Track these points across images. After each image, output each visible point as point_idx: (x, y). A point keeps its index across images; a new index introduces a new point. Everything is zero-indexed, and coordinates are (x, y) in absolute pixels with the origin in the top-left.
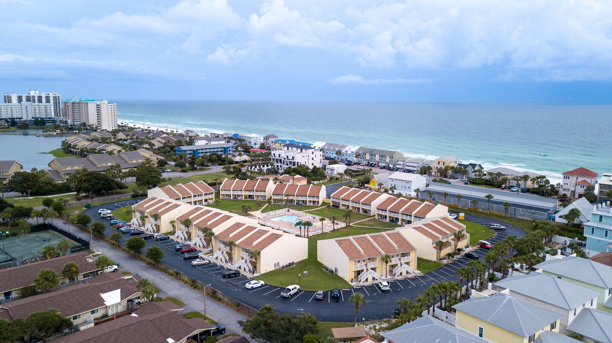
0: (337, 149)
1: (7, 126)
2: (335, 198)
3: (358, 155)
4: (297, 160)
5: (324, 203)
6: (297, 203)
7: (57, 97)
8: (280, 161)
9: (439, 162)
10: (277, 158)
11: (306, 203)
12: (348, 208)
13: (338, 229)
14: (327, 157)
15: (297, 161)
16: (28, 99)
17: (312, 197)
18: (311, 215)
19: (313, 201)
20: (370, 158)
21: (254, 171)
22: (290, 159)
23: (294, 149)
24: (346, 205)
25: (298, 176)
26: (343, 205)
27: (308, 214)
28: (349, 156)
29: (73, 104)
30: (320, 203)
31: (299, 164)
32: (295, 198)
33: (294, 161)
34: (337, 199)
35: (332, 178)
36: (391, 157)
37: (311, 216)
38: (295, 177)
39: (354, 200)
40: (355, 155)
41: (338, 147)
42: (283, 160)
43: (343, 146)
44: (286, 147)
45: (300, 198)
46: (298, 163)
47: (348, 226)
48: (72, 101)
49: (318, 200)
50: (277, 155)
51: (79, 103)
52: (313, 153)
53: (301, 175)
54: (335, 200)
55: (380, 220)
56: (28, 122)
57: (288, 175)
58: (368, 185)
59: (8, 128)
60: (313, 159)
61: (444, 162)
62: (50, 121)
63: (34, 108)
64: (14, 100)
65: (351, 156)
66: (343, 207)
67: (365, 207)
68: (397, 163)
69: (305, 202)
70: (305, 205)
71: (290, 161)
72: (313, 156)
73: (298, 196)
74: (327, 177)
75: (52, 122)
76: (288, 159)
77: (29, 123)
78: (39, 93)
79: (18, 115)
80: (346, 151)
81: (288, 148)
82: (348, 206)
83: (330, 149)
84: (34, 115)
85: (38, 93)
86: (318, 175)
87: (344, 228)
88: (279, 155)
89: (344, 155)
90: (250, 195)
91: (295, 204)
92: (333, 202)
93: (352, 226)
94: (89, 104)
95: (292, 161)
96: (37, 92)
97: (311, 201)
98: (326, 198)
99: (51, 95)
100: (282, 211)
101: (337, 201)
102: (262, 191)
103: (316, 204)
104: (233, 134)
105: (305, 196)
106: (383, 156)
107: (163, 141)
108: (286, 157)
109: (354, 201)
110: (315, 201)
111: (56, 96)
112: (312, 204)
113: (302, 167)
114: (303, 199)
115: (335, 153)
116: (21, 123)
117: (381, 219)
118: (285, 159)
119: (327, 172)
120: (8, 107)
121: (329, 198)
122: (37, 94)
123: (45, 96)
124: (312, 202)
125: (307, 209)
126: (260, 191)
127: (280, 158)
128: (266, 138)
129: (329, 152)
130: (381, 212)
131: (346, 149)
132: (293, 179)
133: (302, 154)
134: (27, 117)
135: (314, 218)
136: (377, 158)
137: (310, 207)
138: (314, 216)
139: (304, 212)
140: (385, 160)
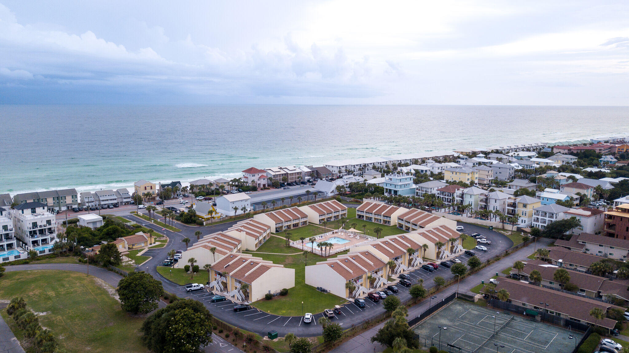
9: (145, 187)
36: (75, 196)
44: (30, 210)
61: (151, 187)
140: (66, 202)
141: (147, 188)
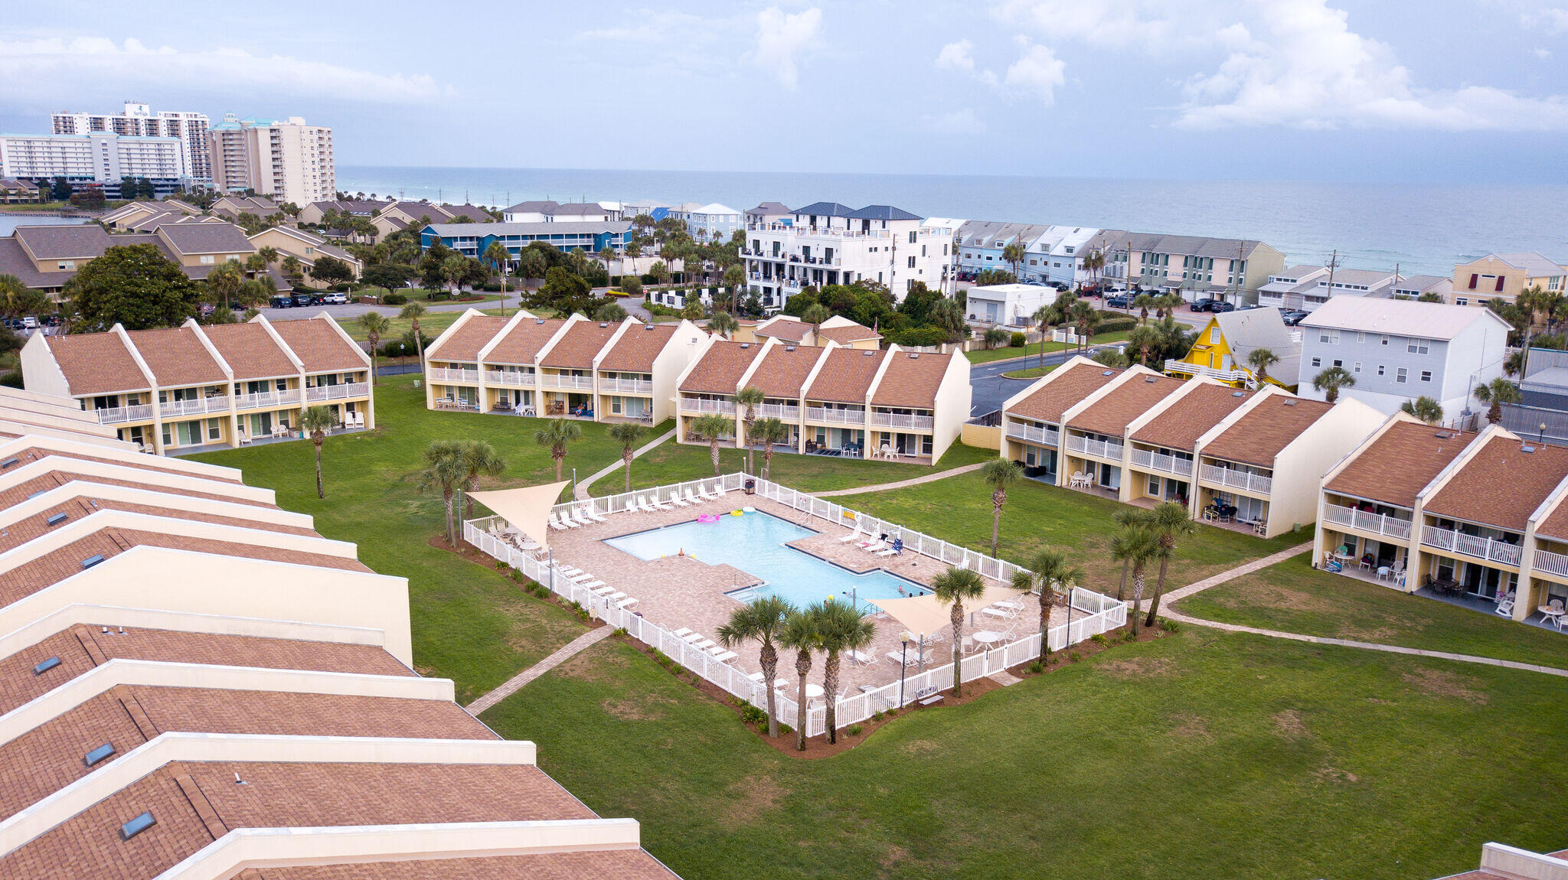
0: (1008, 241)
1: (37, 197)
2: (1030, 423)
3: (1092, 262)
4: (843, 263)
5: (959, 451)
6: (810, 445)
7: (200, 123)
8: (780, 267)
9: (1474, 278)
10: (765, 258)
11: (861, 444)
12: (1106, 479)
13: (1073, 652)
14: (968, 270)
15: (843, 269)
16: (120, 127)
17: (896, 411)
18: (880, 525)
19: (901, 437)
20: (1143, 271)
21: (668, 306)
22: (814, 261)
23: (838, 222)
24: (1091, 465)
25: (838, 322)
26: (1076, 461)
27: (859, 516)
28: (1057, 265)
29: (226, 137)
30: (939, 449)
31: (854, 279)
32: (799, 418)
33: (833, 267)
34: (1039, 425)
35: (992, 338)
36: (1239, 264)
37: (877, 535)
38: (824, 326)
39: (1149, 437)
40: (1080, 261)
41: (1011, 233)
42: (788, 263)
43: (1034, 231)
44: (807, 219)
45: (831, 419)
46: (847, 275)
47: (1144, 624)
48: (222, 128)
49: (927, 432)
50: (767, 248)
51: (240, 133)
52: (913, 238)
53: (855, 320)
54: (1026, 433)
55: (1345, 573)
56: (104, 188)
57: (798, 319)
58: (1179, 362)
59: (42, 201)
60: (912, 262)
61: (1501, 280)
62: (167, 186)
63: (125, 151)
64: (82, 127)
65: (1064, 263)
66: (1078, 477)
67: (1223, 482)
68: (1264, 288)
69: (854, 439)
70: (851, 455)
71: (817, 266)
72: (915, 250)
73: (817, 405)
74: (974, 333)
75: (172, 191)
76: (807, 260)
77: (107, 191)
78: (153, 111)
79: (83, 170)
80: (1045, 247)
81: (813, 220)
82: (1107, 469)
83: (979, 242)
84: (127, 171)
85: (148, 112)
86: (933, 322)
87: (1115, 638)
88: (776, 246)
89: (1034, 263)
90: (579, 395)
91: (802, 450)
92: (1015, 444)
93: (1173, 628)
94: (259, 132)
95: (825, 266)
96: (146, 109)
97: (886, 436)
98: (973, 422)
99: (184, 119)
100: (710, 489)
101: (1043, 437)
102: (633, 376)
103: (919, 449)
104: (653, 208)
105: (854, 408)
106: (1197, 262)
107: (408, 219)
108: (800, 254)
109: (1149, 439)
110: (912, 437)
111: (197, 122)
112: (891, 450)
113: (865, 291)
114: (846, 425)
115: (1001, 254)
116: (84, 191)
117: (1353, 565)
118: (795, 259)
119: (973, 317)
120: (53, 144)
121: (993, 419)
122: (146, 115)
123: (165, 119)
124: (893, 441)
125: (863, 481)
126: (625, 376)
127: (779, 259)
128: (755, 216)
129: (974, 253)
130: (1359, 522)
131: (1045, 238)
132: (816, 333)
133: (868, 241)
134: (108, 173)
135: (898, 545)
136: (1176, 268)
137: (879, 469)
138: (898, 531)
139: (835, 500)
140: (1210, 278)
141: (1480, 281)
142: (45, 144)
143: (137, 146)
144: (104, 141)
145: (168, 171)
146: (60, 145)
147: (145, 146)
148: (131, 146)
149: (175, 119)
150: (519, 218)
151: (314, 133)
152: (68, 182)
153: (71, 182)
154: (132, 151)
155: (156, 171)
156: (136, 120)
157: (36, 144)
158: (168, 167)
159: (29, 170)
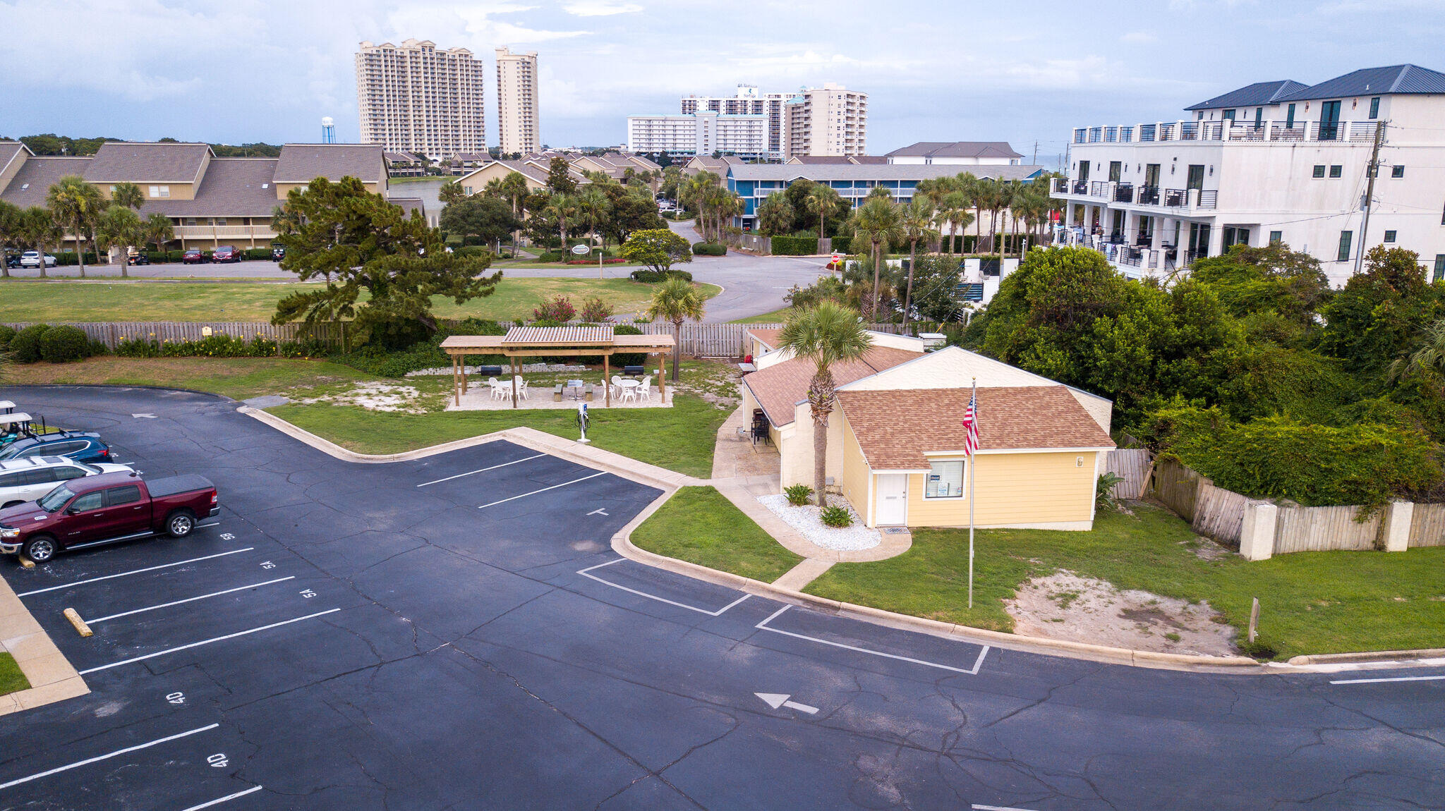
16: (732, 107)
29: (795, 111)
48: (792, 103)
63: (722, 128)
64: (702, 107)
78: (760, 94)
79: (688, 146)
84: (723, 147)
85: (756, 95)
96: (754, 92)
120: (667, 123)
122: (754, 97)
134: (706, 149)
142: (661, 123)
143: (733, 123)
144: (706, 119)
145: (755, 146)
146: (673, 123)
147: (738, 123)
148: (728, 123)
149: (777, 99)
150: (898, 161)
151: (842, 97)
152: (669, 155)
153: (672, 156)
154: (728, 128)
155: (745, 146)
156: (745, 101)
157: (655, 123)
158: (755, 142)
159: (647, 146)
